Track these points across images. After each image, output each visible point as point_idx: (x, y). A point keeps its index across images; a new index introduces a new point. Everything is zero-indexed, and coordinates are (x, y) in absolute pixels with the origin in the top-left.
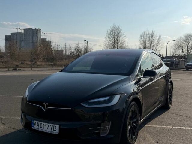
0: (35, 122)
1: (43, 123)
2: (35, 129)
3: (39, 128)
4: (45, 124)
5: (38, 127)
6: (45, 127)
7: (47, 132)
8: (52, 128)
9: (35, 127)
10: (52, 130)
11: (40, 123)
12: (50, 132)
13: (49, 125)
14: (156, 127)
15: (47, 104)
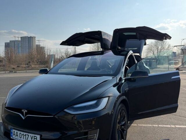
0: (14, 131)
1: (22, 133)
4: (25, 134)
5: (17, 137)
6: (25, 137)
8: (32, 138)
9: (14, 136)
11: (19, 132)
13: (28, 135)
14: (142, 126)
15: (26, 111)
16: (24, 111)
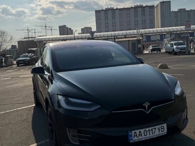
1: (147, 129)
2: (137, 141)
3: (143, 138)
4: (150, 129)
6: (151, 132)
7: (155, 137)
10: (161, 132)
12: (158, 136)
13: (155, 128)
16: (146, 104)
